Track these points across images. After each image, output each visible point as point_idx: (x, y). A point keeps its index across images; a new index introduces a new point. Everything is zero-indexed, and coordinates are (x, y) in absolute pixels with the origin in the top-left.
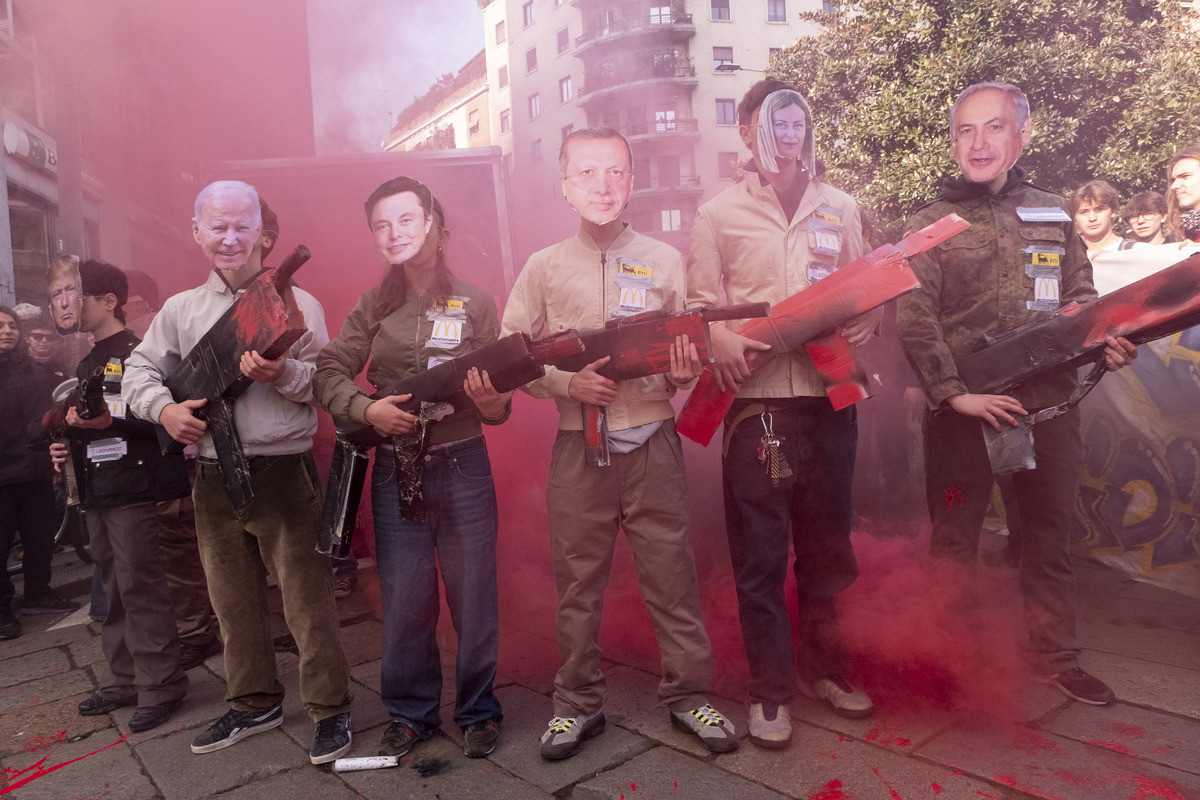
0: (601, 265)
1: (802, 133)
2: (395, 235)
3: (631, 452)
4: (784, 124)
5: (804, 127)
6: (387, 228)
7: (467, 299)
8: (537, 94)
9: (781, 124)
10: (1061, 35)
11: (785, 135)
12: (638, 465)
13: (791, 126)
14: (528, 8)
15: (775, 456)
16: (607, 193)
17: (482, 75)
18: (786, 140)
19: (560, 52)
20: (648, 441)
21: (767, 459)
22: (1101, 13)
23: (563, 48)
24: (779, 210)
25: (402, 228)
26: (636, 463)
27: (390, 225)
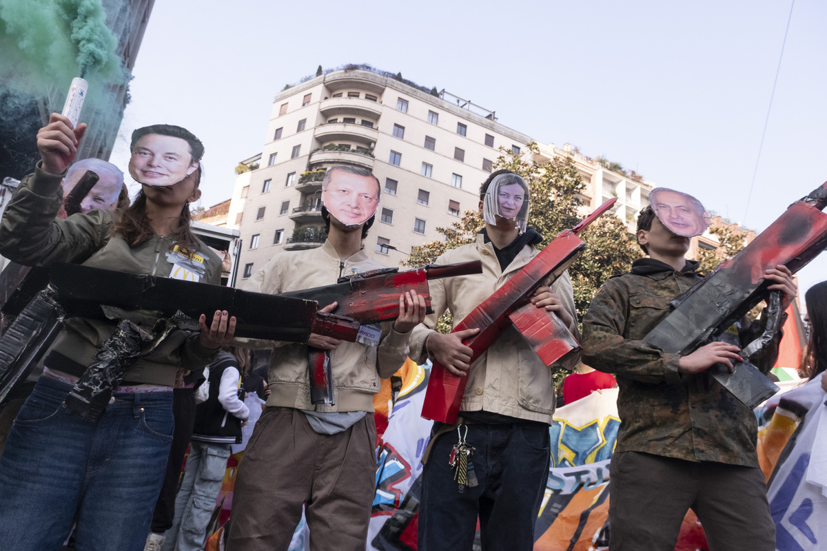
0: (339, 269)
1: (520, 203)
2: (155, 163)
3: (335, 435)
4: (507, 195)
5: (522, 200)
6: (148, 155)
7: (207, 259)
8: (259, 235)
9: (504, 195)
10: (581, 276)
11: (507, 202)
12: (338, 449)
13: (512, 197)
14: (267, 183)
15: (463, 462)
16: (356, 208)
17: (225, 214)
18: (506, 206)
19: (281, 213)
20: (351, 428)
21: (456, 465)
22: (601, 270)
23: (284, 211)
24: (496, 262)
25: (164, 162)
26: (335, 448)
27: (153, 154)
